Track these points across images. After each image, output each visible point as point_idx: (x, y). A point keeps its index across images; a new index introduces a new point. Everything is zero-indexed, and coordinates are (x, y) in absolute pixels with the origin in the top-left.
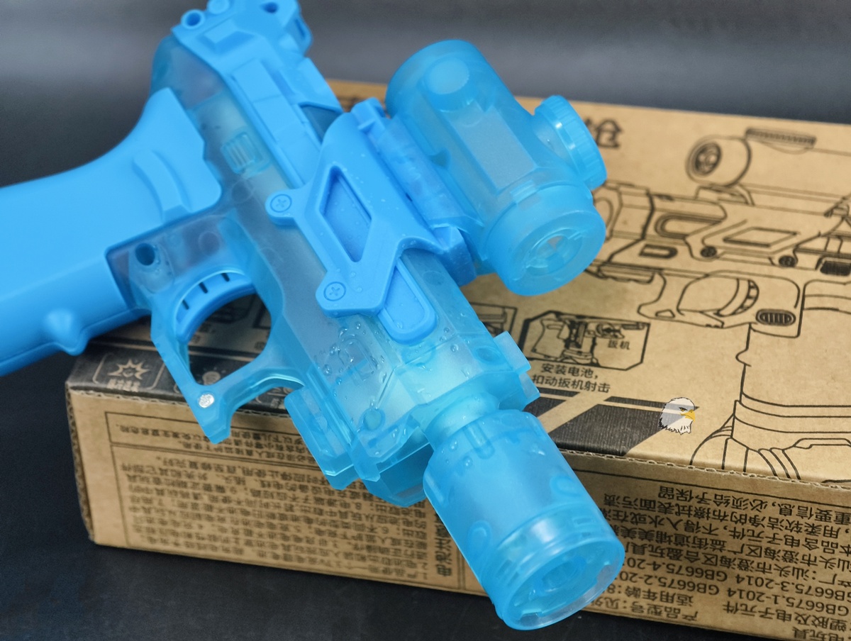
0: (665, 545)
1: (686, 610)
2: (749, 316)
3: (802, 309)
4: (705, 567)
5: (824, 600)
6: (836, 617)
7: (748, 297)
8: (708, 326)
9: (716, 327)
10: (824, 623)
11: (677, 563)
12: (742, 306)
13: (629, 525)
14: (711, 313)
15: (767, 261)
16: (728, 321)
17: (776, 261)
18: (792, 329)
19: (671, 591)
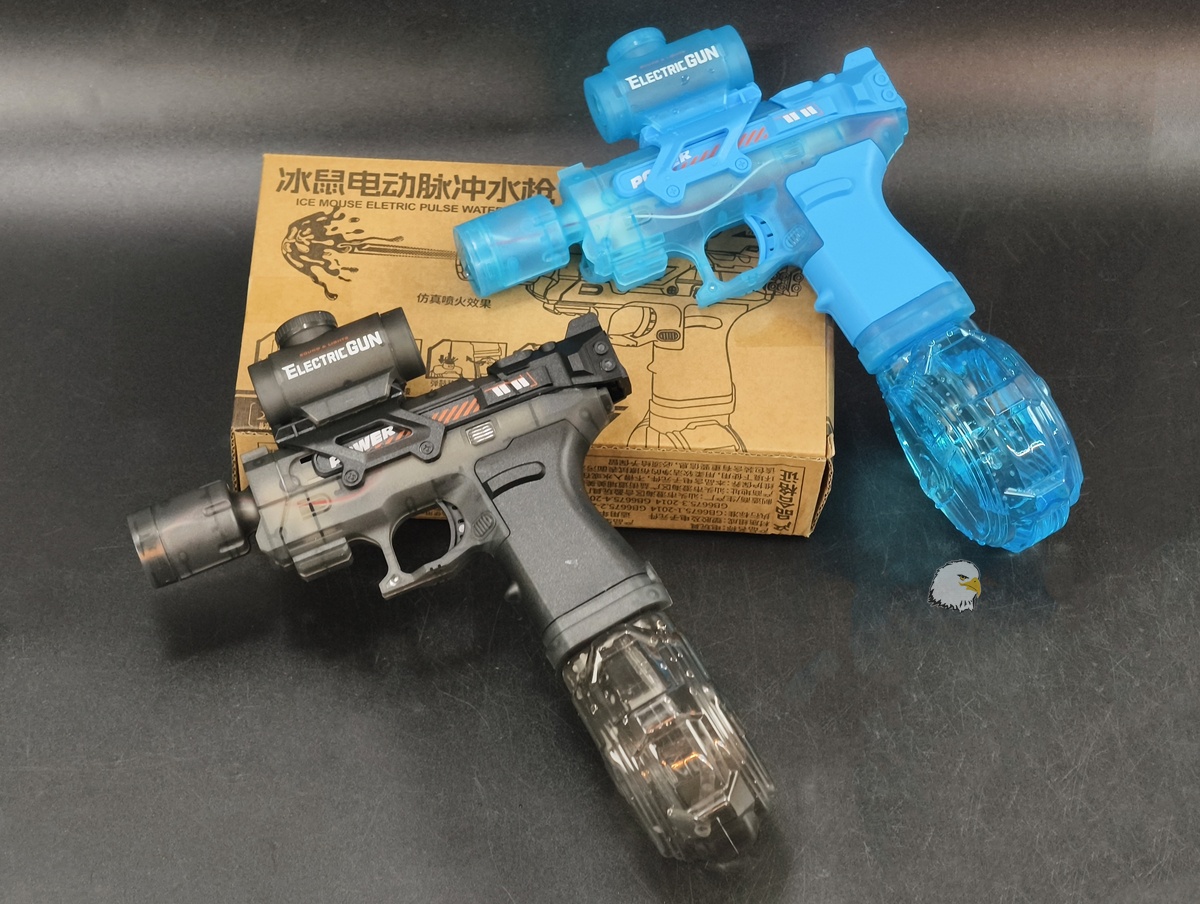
0: (613, 488)
1: (626, 520)
2: (652, 336)
3: (684, 328)
4: (637, 497)
5: (708, 508)
6: (715, 516)
7: (650, 321)
8: (628, 345)
9: (633, 346)
10: (709, 520)
11: (621, 497)
12: (647, 329)
13: (591, 480)
14: (628, 336)
15: (660, 292)
16: (641, 341)
17: (665, 291)
18: (678, 344)
19: (617, 511)
